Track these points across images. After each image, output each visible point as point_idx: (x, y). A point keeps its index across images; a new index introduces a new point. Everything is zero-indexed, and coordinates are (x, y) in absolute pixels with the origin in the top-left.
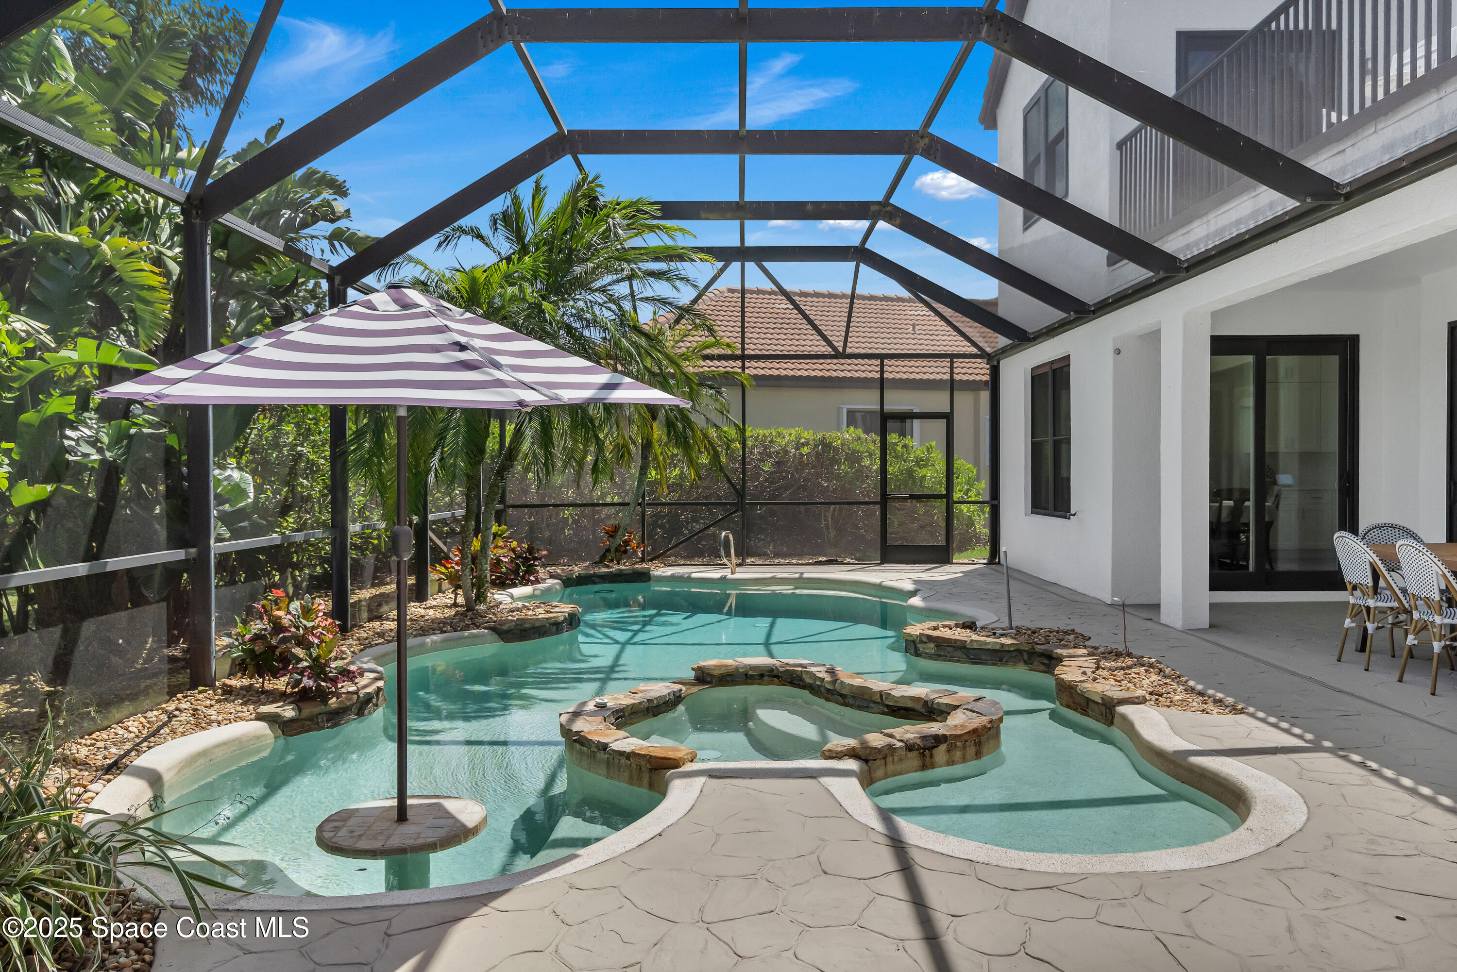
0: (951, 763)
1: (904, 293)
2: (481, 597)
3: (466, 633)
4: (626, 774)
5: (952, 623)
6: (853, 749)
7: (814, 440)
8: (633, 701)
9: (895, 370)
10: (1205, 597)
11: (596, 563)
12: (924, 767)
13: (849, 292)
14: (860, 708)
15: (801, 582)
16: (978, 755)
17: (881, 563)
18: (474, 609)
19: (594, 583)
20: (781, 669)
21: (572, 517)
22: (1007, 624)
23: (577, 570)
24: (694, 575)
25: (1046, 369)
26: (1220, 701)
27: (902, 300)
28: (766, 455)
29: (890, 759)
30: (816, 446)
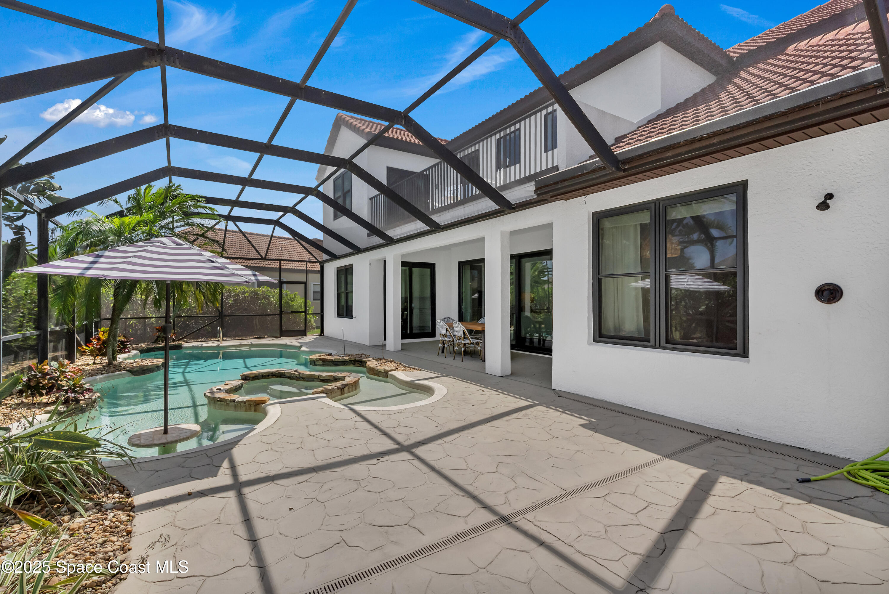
0: (349, 392)
1: (290, 237)
2: (114, 358)
3: (116, 373)
4: (244, 409)
5: (325, 354)
6: (323, 390)
7: (250, 291)
8: (230, 387)
9: (285, 265)
10: (400, 341)
11: (153, 343)
12: (342, 394)
13: (270, 234)
14: (310, 381)
15: (252, 345)
16: (356, 389)
17: (280, 337)
18: (113, 364)
19: (154, 351)
20: (277, 372)
21: (135, 323)
22: (343, 354)
23: (144, 346)
24: (204, 345)
25: (343, 268)
26: (414, 368)
27: (289, 239)
28: (229, 296)
29: (333, 393)
30: (251, 293)
